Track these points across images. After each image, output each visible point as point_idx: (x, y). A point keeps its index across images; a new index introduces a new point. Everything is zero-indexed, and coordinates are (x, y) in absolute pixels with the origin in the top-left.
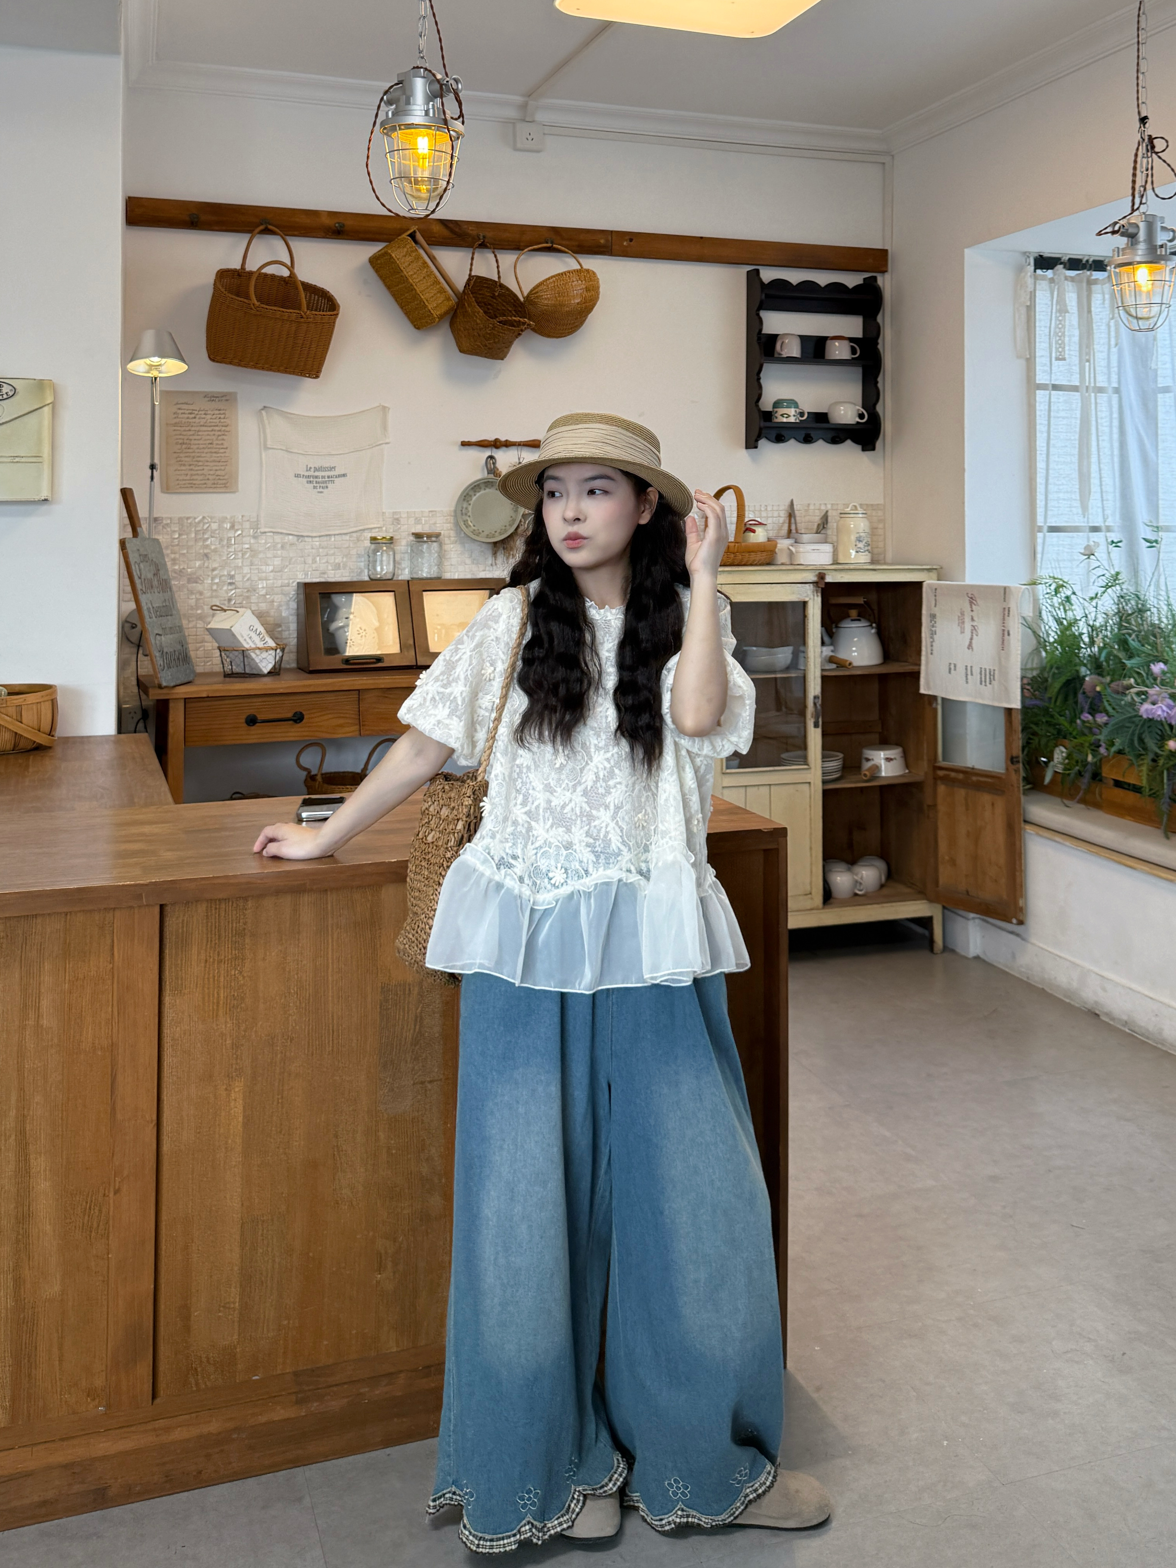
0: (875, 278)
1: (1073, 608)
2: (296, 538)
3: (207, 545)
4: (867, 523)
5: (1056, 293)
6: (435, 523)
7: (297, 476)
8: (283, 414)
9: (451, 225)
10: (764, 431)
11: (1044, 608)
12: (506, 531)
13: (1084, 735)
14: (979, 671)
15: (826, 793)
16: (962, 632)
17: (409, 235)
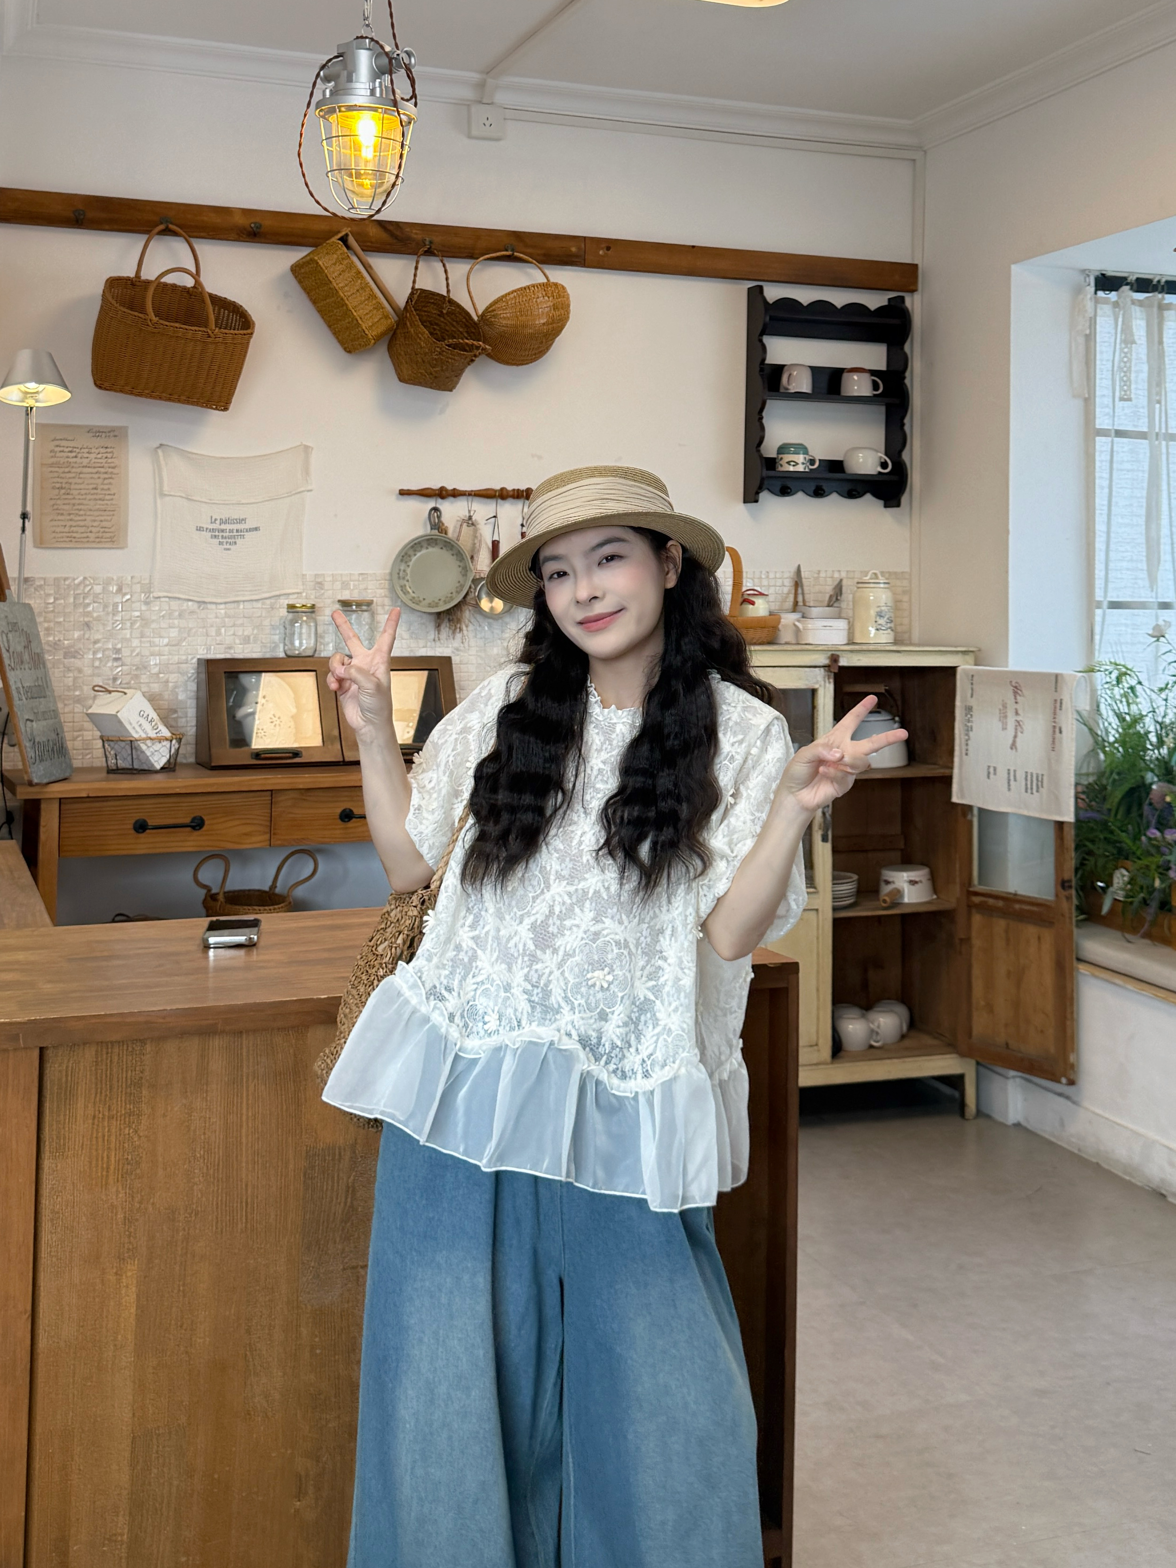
0: (902, 299)
1: (1138, 700)
2: (196, 605)
3: (89, 612)
4: (889, 594)
5: (1120, 320)
6: (366, 589)
7: (200, 529)
8: (183, 453)
9: (391, 228)
10: (766, 482)
11: (1103, 700)
12: (452, 599)
13: (1152, 855)
14: (1024, 776)
15: (838, 924)
16: (1004, 729)
17: (339, 239)
